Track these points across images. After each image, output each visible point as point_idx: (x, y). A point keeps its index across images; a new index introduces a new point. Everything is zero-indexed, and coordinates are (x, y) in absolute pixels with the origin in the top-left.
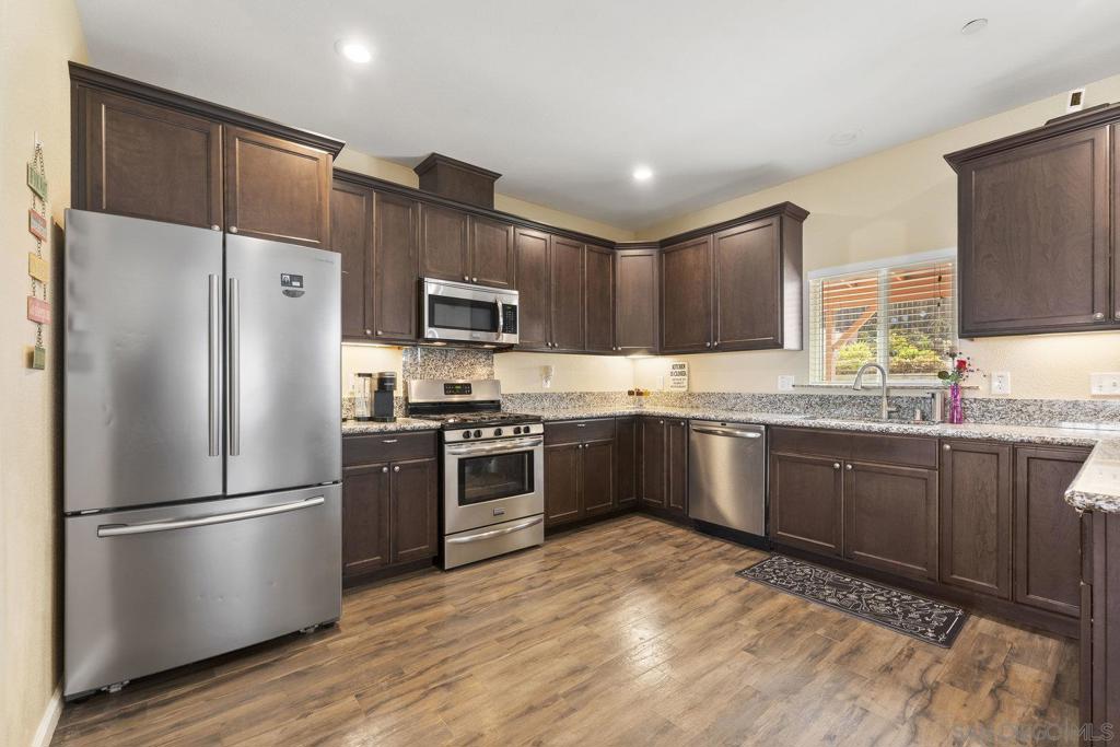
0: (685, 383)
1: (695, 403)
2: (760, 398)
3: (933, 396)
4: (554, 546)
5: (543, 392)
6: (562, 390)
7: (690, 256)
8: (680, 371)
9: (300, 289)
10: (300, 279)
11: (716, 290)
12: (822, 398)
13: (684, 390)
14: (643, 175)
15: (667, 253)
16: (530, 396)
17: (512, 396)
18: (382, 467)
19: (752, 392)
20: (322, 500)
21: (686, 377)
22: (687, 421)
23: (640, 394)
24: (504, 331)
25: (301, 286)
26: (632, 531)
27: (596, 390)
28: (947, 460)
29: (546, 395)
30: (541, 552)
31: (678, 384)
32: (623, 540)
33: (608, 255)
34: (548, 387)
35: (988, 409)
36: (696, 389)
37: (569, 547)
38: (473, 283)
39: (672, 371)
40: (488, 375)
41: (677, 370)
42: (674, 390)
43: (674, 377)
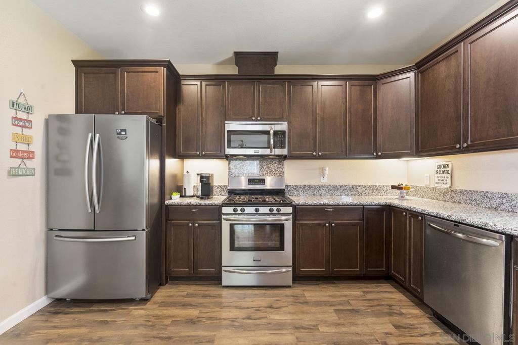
0: (449, 181)
1: (457, 198)
4: (298, 290)
5: (320, 184)
6: (337, 182)
7: (442, 69)
8: (444, 170)
9: (125, 136)
10: (125, 131)
11: (466, 94)
13: (448, 186)
15: (422, 72)
16: (310, 187)
17: (297, 186)
18: (189, 223)
20: (134, 238)
21: (449, 176)
22: (424, 215)
23: (402, 188)
24: (274, 148)
25: (126, 134)
26: (369, 296)
29: (322, 186)
30: (288, 292)
31: (442, 181)
32: (352, 302)
34: (324, 181)
36: (459, 186)
37: (307, 294)
38: (259, 120)
39: (437, 169)
40: (280, 174)
41: (442, 169)
42: (439, 186)
43: (439, 175)
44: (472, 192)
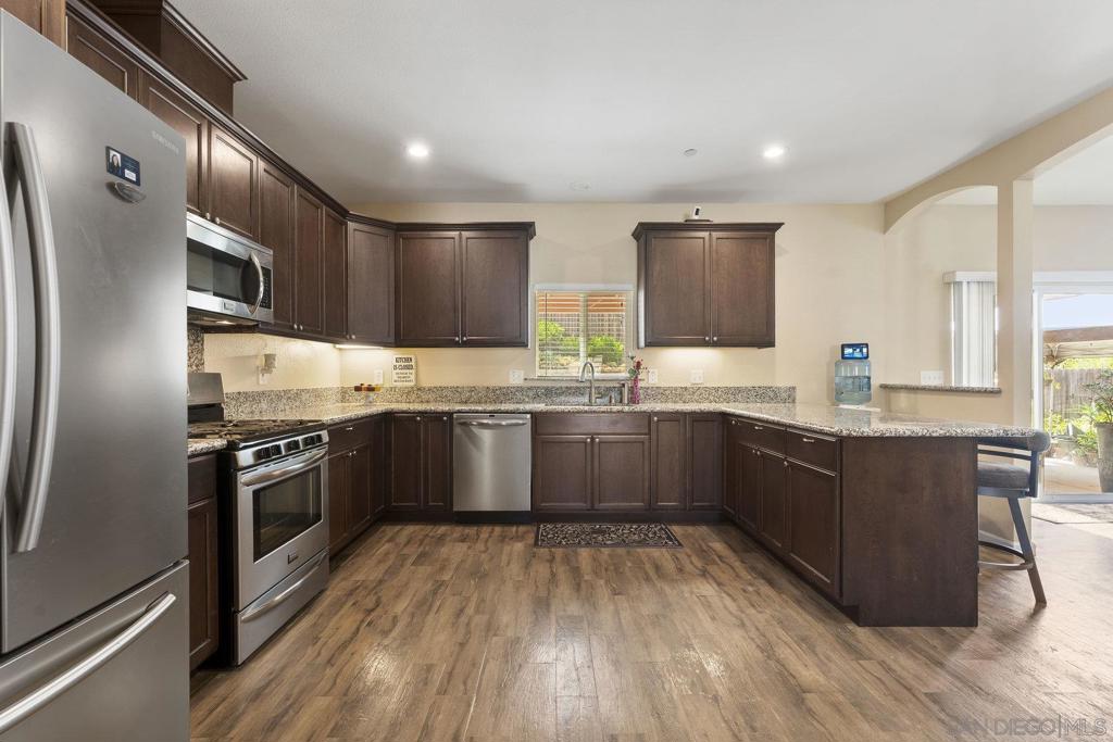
0: (413, 377)
2: (494, 391)
3: (624, 385)
5: (260, 389)
7: (434, 248)
8: (406, 365)
12: (547, 389)
13: (412, 384)
14: (418, 152)
15: (405, 239)
17: (226, 396)
19: (486, 385)
21: (413, 371)
22: (450, 414)
23: (370, 389)
27: (310, 386)
28: (653, 427)
29: (263, 393)
31: (405, 378)
33: (341, 224)
34: (263, 383)
35: (660, 393)
36: (426, 383)
39: (395, 364)
40: (197, 366)
41: (403, 364)
42: (399, 384)
43: (398, 371)
44: (442, 389)
